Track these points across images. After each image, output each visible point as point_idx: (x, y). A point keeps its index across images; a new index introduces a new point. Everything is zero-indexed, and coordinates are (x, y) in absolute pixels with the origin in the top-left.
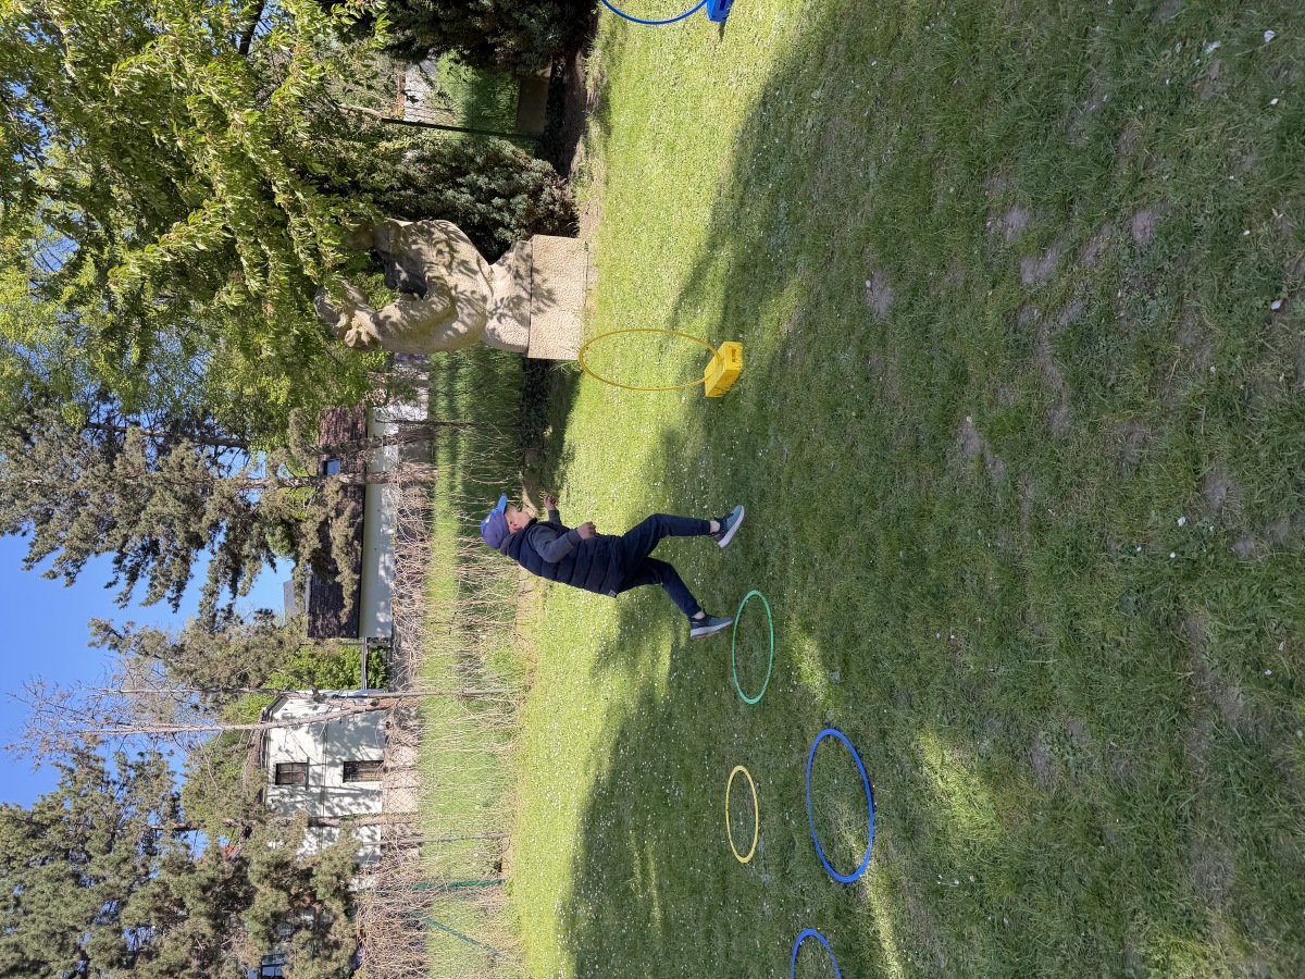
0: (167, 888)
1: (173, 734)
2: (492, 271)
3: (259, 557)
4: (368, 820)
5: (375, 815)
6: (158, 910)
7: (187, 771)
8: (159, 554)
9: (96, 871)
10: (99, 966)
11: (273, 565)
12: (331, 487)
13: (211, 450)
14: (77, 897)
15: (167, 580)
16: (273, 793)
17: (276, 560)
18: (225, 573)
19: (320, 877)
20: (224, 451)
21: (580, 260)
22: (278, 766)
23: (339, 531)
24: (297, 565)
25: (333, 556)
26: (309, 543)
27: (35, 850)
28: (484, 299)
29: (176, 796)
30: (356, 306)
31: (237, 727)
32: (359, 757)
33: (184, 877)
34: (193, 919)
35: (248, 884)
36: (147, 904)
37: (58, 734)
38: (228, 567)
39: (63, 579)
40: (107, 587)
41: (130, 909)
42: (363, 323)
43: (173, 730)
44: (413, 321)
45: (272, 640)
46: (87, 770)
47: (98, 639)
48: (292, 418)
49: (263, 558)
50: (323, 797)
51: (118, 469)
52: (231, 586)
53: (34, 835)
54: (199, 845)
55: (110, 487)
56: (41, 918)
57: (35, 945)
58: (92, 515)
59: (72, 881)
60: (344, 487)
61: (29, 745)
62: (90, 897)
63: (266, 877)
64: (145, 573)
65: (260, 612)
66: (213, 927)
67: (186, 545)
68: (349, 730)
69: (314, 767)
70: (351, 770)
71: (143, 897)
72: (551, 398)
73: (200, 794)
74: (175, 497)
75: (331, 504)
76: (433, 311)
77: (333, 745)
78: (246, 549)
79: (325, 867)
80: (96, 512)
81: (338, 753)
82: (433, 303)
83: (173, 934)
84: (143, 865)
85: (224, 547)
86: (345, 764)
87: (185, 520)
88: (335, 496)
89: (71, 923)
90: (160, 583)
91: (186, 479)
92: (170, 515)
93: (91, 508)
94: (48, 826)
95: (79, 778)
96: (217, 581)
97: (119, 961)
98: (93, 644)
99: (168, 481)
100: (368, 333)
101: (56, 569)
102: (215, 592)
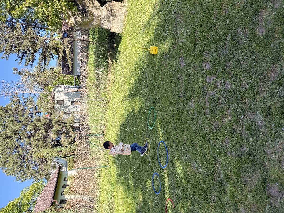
0: (36, 124)
1: (34, 93)
2: (102, 9)
4: (77, 113)
5: (78, 112)
6: (34, 128)
7: (37, 101)
8: (27, 54)
9: (20, 120)
10: (23, 138)
12: (66, 41)
14: (17, 125)
15: (30, 61)
16: (56, 106)
18: (43, 60)
19: (67, 124)
20: (40, 30)
21: (123, 8)
22: (57, 101)
23: (68, 52)
24: (59, 59)
25: (67, 58)
27: (7, 115)
28: (100, 16)
30: (70, 17)
31: (48, 93)
32: (75, 100)
34: (41, 130)
35: (52, 124)
37: (9, 92)
38: (43, 58)
39: (6, 58)
40: (16, 60)
41: (28, 128)
42: (72, 21)
44: (84, 21)
45: (54, 75)
46: (16, 100)
50: (67, 107)
51: (15, 33)
52: (44, 63)
53: (6, 112)
54: (42, 116)
55: (14, 38)
56: (10, 129)
57: (10, 133)
58: (10, 44)
59: (16, 122)
60: (68, 41)
61: (3, 94)
62: (20, 125)
63: (56, 123)
64: (24, 58)
65: (51, 69)
67: (33, 53)
68: (72, 94)
69: (65, 101)
70: (73, 102)
71: (31, 126)
72: (115, 38)
73: (41, 106)
75: (66, 45)
76: (88, 19)
77: (69, 97)
78: (47, 55)
79: (68, 122)
80: (11, 43)
81: (70, 99)
82: (88, 17)
83: (38, 133)
84: (30, 119)
85: (42, 54)
86: (71, 101)
87: (32, 47)
88: (67, 43)
89: (16, 130)
90: (28, 61)
91: (32, 37)
92: (29, 46)
93: (10, 42)
94: (9, 111)
95: (15, 101)
96: (41, 61)
97: (27, 137)
98: (14, 73)
99: (27, 37)
100: (73, 24)
101: (4, 56)
102: (41, 64)
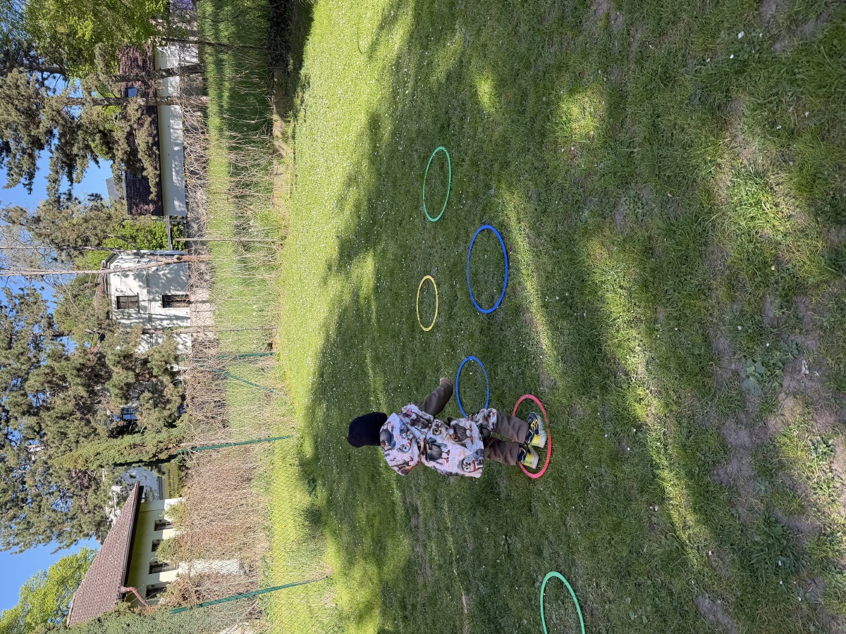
0: (54, 370)
1: (42, 276)
3: (86, 155)
4: (183, 330)
5: (186, 327)
6: (50, 382)
7: (55, 299)
10: (16, 415)
11: (97, 162)
12: (132, 107)
13: (38, 75)
16: (116, 314)
17: (98, 159)
18: (62, 167)
19: (154, 362)
20: (49, 76)
22: (117, 297)
23: (142, 139)
24: (114, 163)
26: (121, 148)
29: (50, 316)
32: (172, 293)
33: (64, 363)
34: (73, 388)
36: (42, 379)
41: (31, 382)
43: (42, 273)
45: (102, 215)
48: (97, 51)
49: (89, 157)
50: (150, 319)
52: (68, 177)
54: (71, 345)
60: (141, 107)
63: (118, 362)
64: (3, 166)
65: (92, 196)
66: (88, 392)
67: (30, 146)
69: (142, 302)
70: (167, 301)
71: (38, 375)
72: (291, 27)
73: (67, 314)
74: (16, 109)
75: (134, 119)
78: (75, 150)
81: (157, 292)
84: (35, 357)
85: (59, 148)
86: (163, 298)
87: (27, 127)
88: (136, 113)
90: (15, 173)
91: (22, 96)
92: (14, 122)
97: (28, 411)
99: (8, 96)
102: (57, 180)
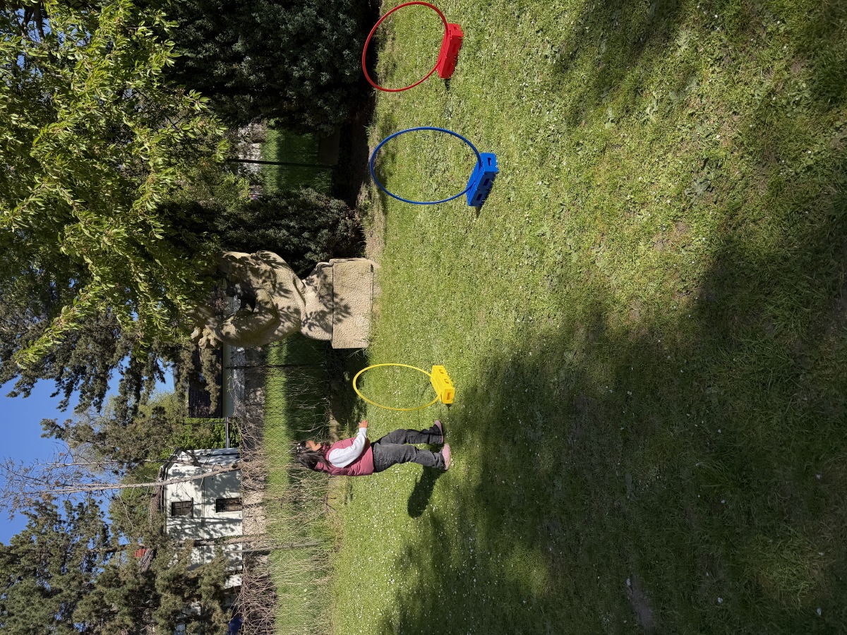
2: (304, 286)
3: (154, 377)
4: (234, 540)
5: (237, 537)
9: (55, 586)
15: (92, 394)
16: (170, 524)
17: (164, 376)
18: (131, 387)
19: (203, 587)
21: (368, 278)
22: (173, 504)
23: (206, 357)
24: (179, 381)
25: (203, 374)
26: (187, 366)
28: (298, 312)
29: (106, 527)
31: (145, 485)
32: (225, 497)
35: (155, 590)
36: (89, 608)
38: (133, 383)
40: (52, 396)
42: (211, 332)
44: (246, 333)
46: (47, 516)
47: (48, 431)
50: (203, 524)
53: (12, 562)
61: (5, 503)
63: (167, 588)
64: (77, 388)
66: (134, 620)
69: (196, 506)
70: (221, 505)
74: (94, 341)
77: (208, 491)
79: (206, 579)
81: (212, 495)
83: (108, 626)
86: (217, 502)
89: (40, 623)
94: (22, 557)
95: (41, 522)
96: (125, 393)
98: (44, 436)
100: (215, 339)
101: (16, 391)
102: (124, 400)
